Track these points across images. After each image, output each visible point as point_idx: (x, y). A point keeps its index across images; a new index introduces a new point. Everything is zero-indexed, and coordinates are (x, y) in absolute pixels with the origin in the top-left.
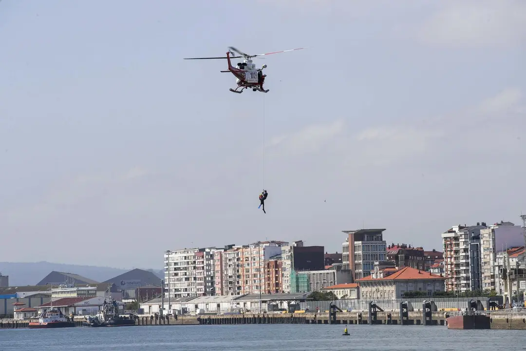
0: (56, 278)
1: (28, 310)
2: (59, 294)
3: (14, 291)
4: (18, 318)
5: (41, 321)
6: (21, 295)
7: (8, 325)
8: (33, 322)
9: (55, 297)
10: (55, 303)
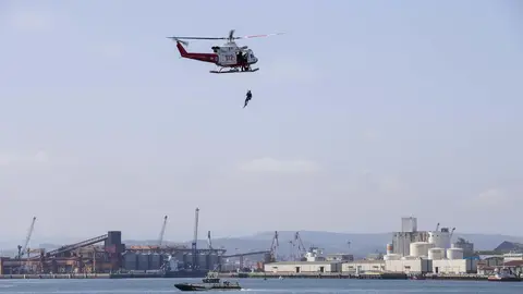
0: (507, 246)
1: (488, 269)
2: (509, 257)
3: (476, 255)
4: (481, 273)
5: (497, 276)
6: (483, 257)
7: (474, 278)
8: (491, 277)
9: (506, 260)
10: (506, 264)
